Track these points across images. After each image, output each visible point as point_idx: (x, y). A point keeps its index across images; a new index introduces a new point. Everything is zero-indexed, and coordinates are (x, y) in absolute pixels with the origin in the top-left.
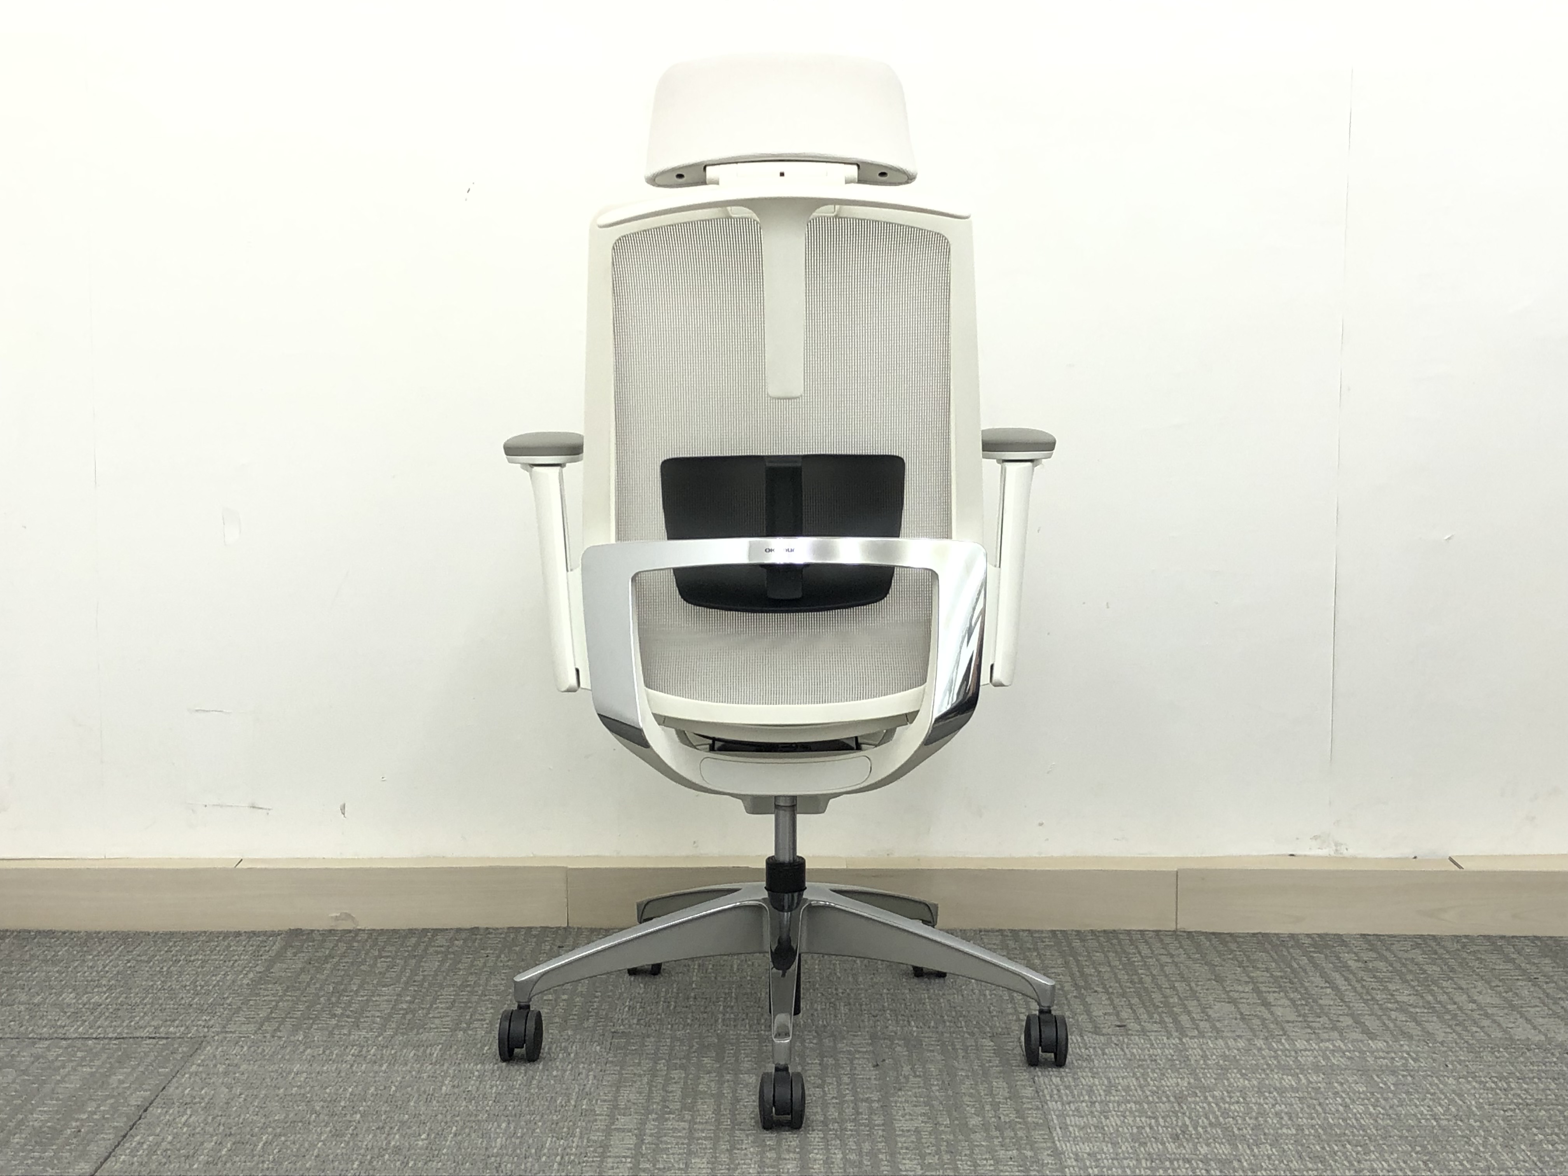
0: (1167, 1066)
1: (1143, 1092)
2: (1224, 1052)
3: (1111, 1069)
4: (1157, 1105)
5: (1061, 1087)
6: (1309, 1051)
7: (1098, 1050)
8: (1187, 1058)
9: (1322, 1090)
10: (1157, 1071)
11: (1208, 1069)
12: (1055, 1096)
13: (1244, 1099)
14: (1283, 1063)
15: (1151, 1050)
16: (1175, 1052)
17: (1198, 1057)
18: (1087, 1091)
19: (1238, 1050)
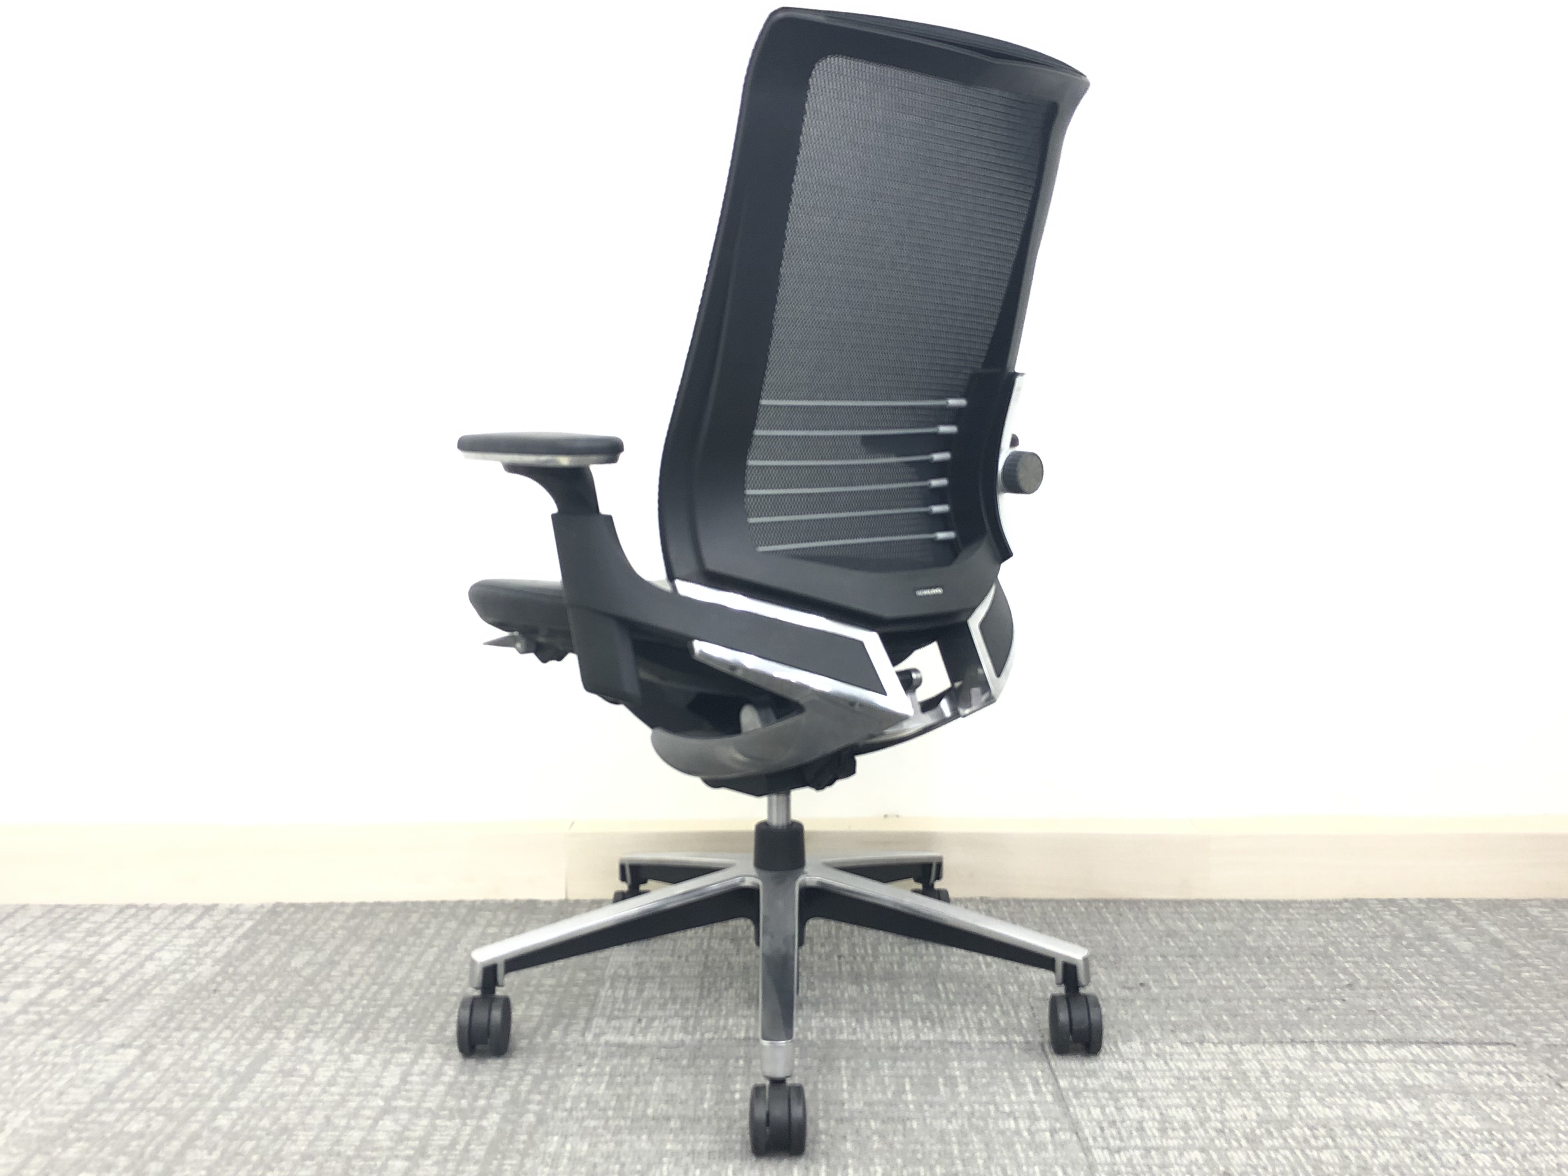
0: (1225, 1087)
1: (1207, 1132)
2: (1287, 1067)
3: (1160, 1094)
4: (1229, 1154)
5: (1105, 1125)
6: (1385, 1061)
7: (1137, 1063)
8: (1244, 1073)
9: (1425, 1125)
10: (1214, 1095)
11: (1275, 1092)
12: (1100, 1139)
13: (1333, 1140)
14: (1360, 1080)
15: (1199, 1063)
16: (1228, 1066)
17: (1258, 1074)
18: (1137, 1130)
19: (1302, 1061)
